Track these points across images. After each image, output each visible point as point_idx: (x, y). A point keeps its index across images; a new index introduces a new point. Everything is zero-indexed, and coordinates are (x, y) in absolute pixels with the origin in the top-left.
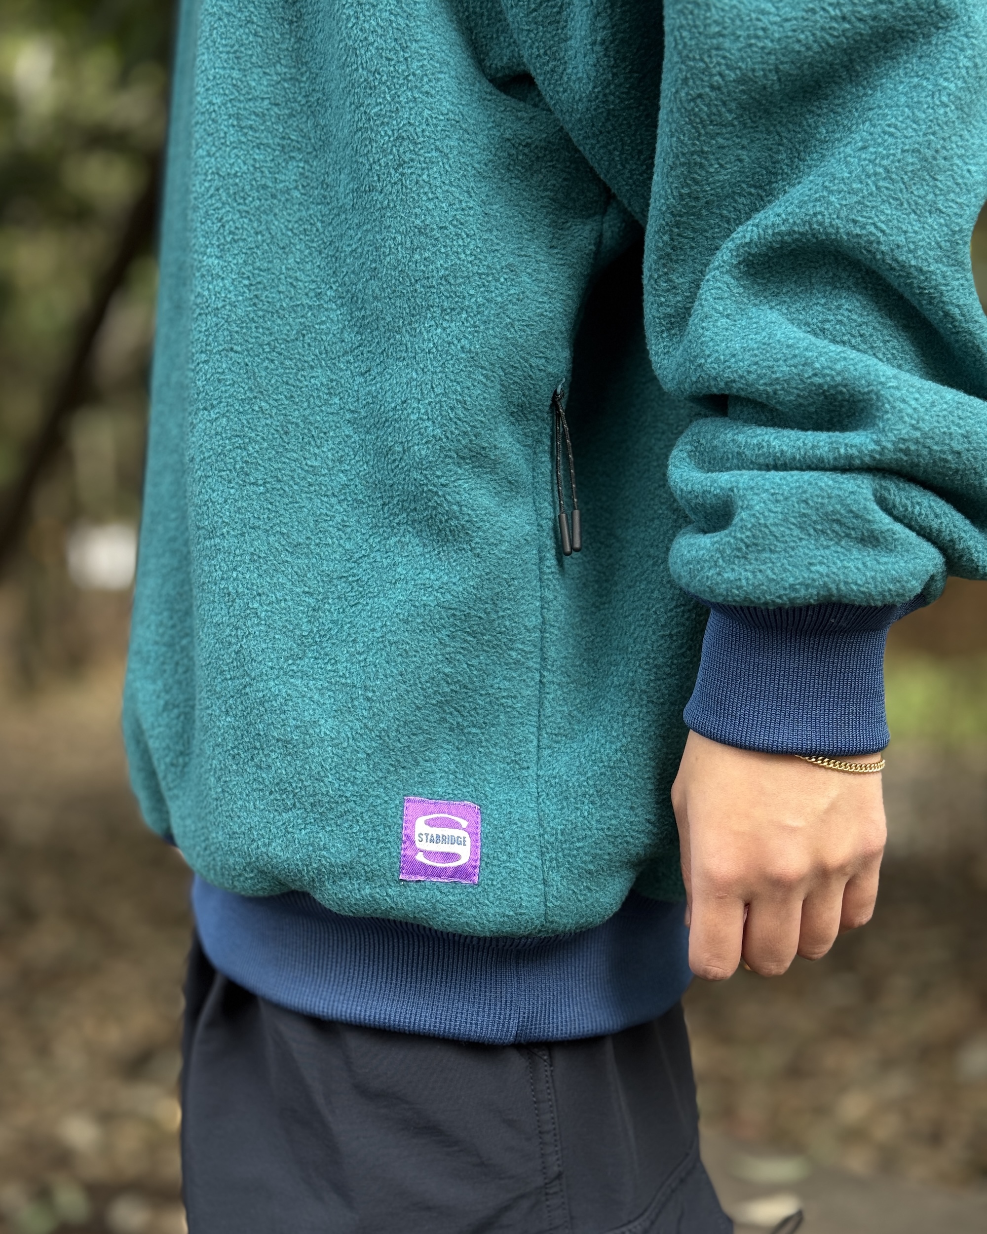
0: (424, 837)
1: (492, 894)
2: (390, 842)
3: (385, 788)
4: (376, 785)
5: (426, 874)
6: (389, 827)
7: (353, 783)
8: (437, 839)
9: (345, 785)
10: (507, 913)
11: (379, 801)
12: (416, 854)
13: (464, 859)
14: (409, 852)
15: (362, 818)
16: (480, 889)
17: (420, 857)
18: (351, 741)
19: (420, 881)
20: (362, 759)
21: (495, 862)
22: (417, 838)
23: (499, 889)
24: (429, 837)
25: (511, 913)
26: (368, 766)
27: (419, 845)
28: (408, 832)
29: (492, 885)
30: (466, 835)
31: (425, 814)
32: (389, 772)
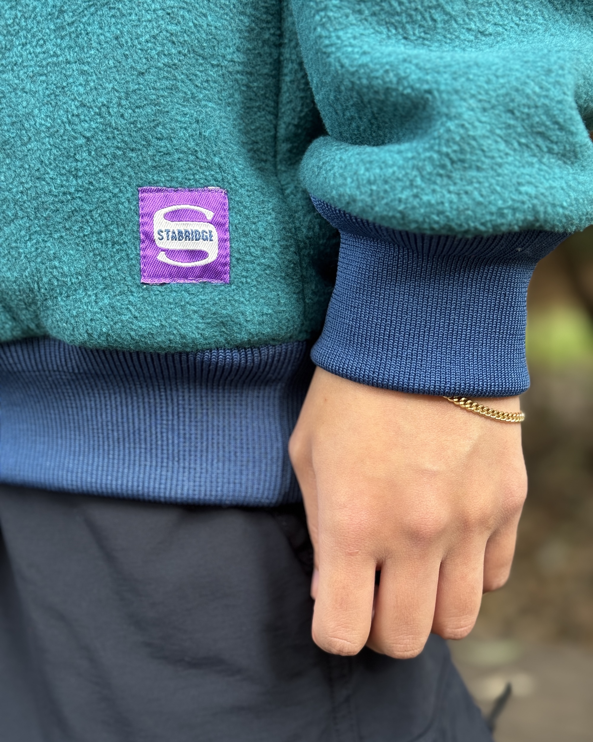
0: (164, 234)
1: (247, 292)
2: (125, 243)
3: (113, 178)
4: (100, 175)
5: (171, 276)
6: (123, 225)
7: (76, 177)
8: (181, 236)
9: (67, 181)
10: (265, 311)
11: (107, 195)
12: (158, 254)
13: (212, 257)
14: (149, 252)
15: (92, 217)
16: (233, 287)
17: (162, 257)
18: (67, 125)
19: (164, 284)
20: (81, 146)
21: (248, 258)
22: (156, 236)
23: (255, 286)
24: (170, 234)
25: (270, 311)
26: (90, 154)
27: (160, 244)
28: (146, 228)
29: (247, 282)
30: (212, 227)
31: (162, 207)
32: (115, 156)
